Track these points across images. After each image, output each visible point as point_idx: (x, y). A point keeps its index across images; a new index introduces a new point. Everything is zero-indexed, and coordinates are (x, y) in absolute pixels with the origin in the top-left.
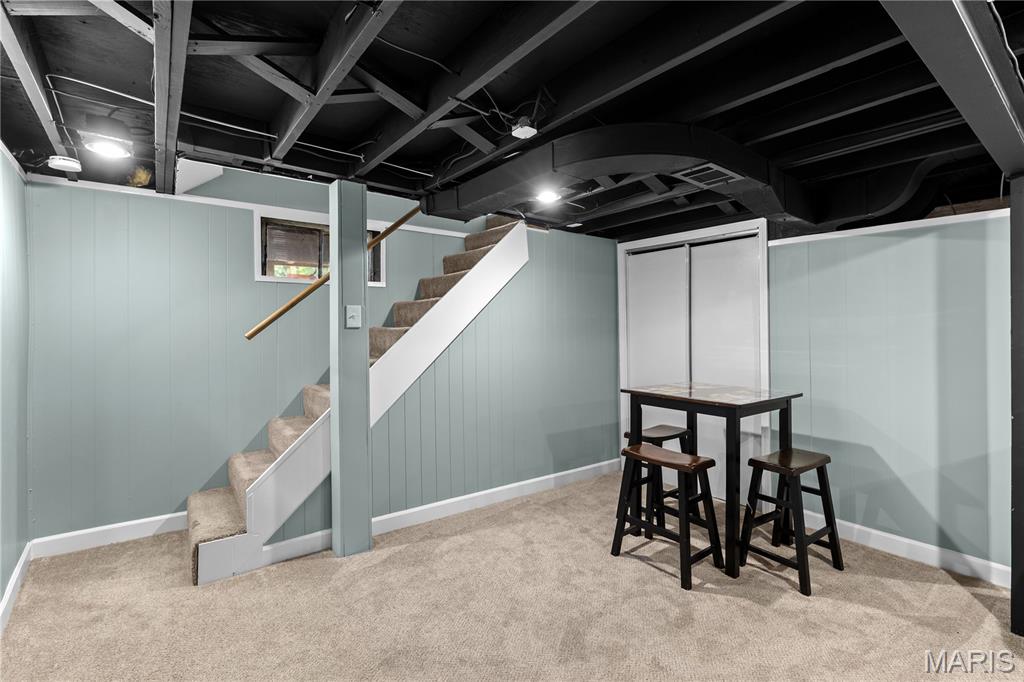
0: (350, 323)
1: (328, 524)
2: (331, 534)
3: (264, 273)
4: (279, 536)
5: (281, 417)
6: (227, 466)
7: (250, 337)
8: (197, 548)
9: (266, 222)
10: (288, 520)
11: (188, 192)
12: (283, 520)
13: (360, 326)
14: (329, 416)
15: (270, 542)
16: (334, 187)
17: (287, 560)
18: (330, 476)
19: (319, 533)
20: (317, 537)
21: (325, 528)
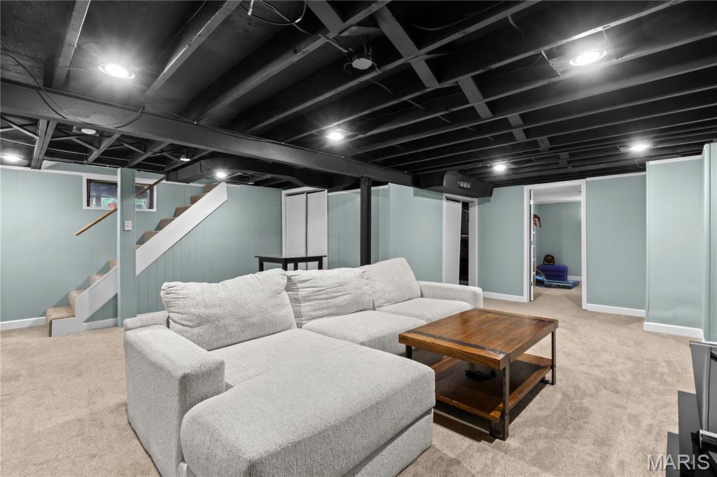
0: (126, 229)
1: (116, 316)
2: (117, 321)
3: (88, 205)
4: (91, 319)
5: (97, 273)
6: (67, 296)
7: (78, 235)
8: (51, 321)
9: (89, 181)
10: (95, 313)
11: (47, 168)
12: (93, 312)
13: (131, 229)
14: (116, 269)
15: (86, 321)
16: (119, 170)
17: (95, 329)
18: (117, 295)
19: (111, 320)
20: (111, 321)
21: (114, 317)
